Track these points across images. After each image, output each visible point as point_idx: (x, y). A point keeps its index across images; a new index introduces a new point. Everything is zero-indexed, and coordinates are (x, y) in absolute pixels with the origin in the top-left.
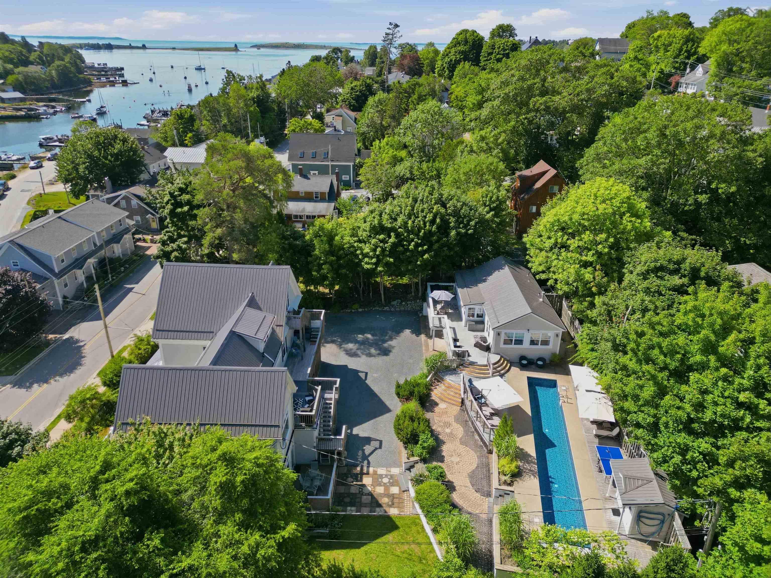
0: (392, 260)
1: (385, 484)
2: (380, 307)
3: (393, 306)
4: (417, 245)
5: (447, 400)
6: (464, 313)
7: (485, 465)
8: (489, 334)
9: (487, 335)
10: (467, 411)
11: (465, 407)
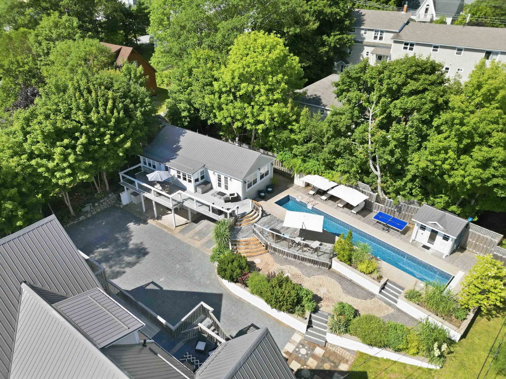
0: (90, 163)
1: (307, 354)
2: (73, 220)
3: (87, 212)
4: (113, 137)
5: (254, 254)
6: (190, 181)
7: (341, 278)
8: (226, 188)
9: (222, 189)
10: (280, 251)
11: (275, 249)
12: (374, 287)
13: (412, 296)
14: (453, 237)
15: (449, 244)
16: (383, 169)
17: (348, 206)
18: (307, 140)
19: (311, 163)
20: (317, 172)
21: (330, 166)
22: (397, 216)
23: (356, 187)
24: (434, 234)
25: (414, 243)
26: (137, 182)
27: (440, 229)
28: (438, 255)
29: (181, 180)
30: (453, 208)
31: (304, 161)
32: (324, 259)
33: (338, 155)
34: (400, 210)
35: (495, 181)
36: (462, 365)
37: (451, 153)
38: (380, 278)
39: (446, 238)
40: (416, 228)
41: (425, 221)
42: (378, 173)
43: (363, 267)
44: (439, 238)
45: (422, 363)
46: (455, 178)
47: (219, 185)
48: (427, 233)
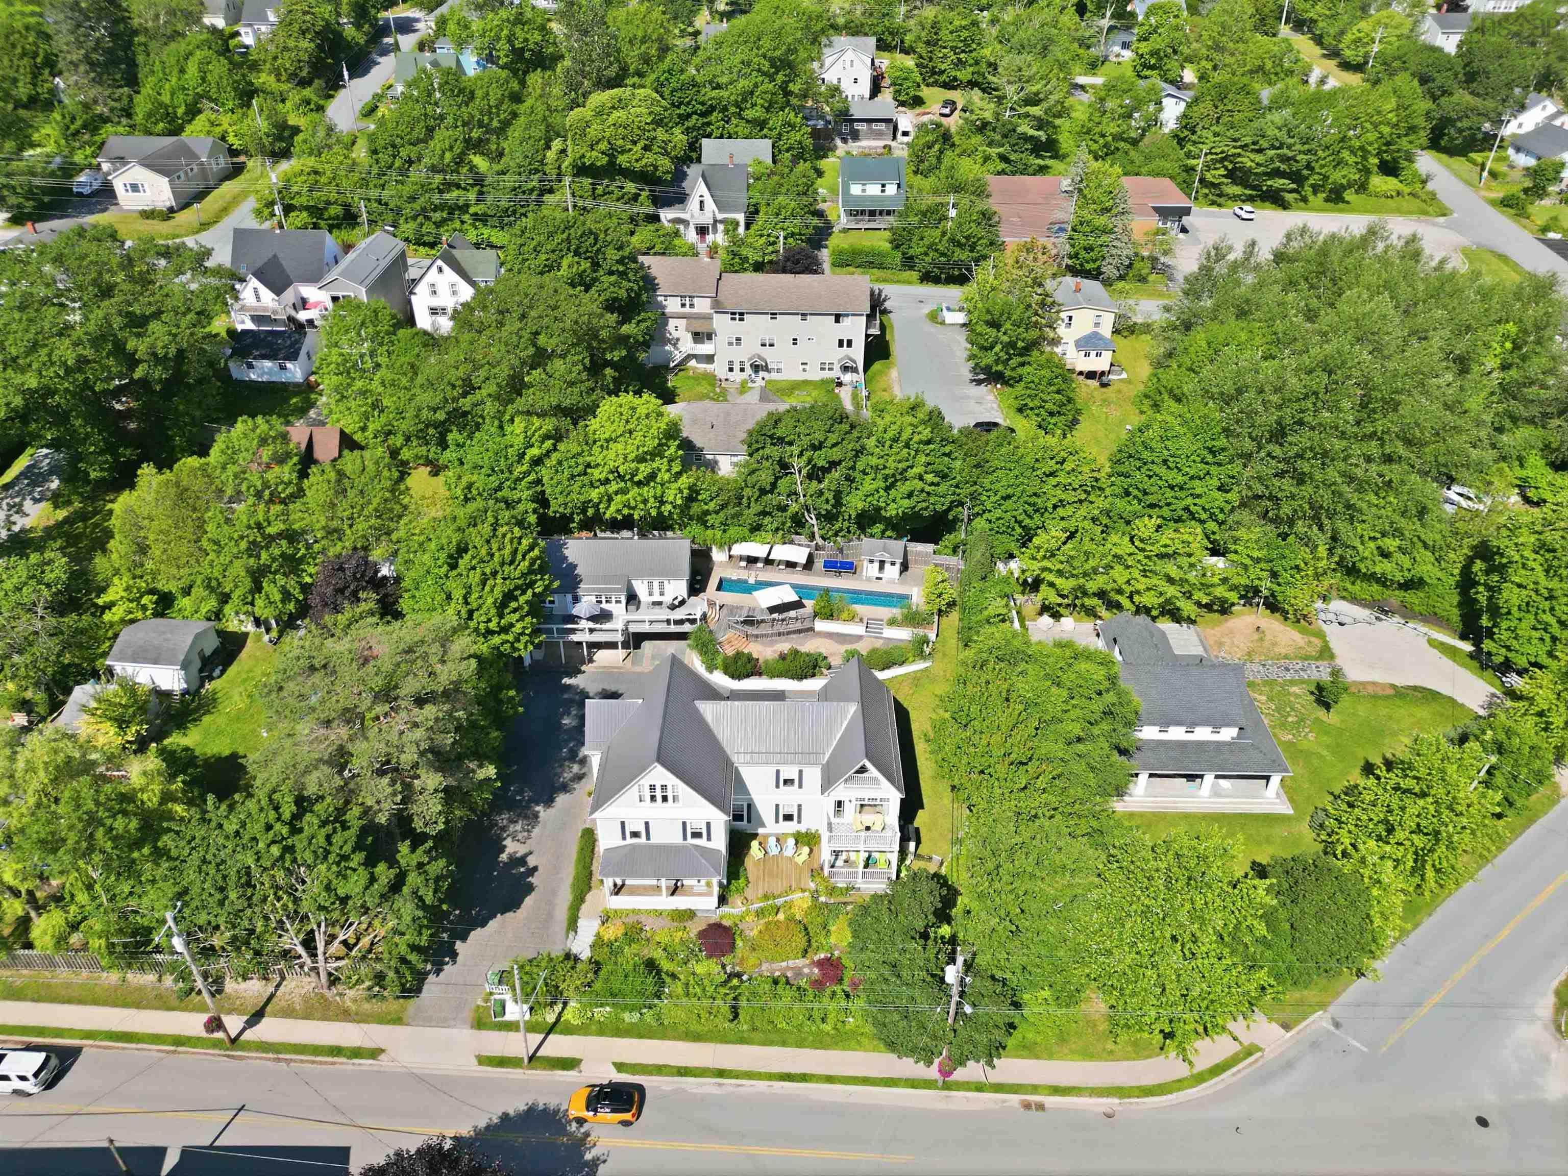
5: (743, 648)
6: (618, 602)
7: (830, 635)
8: (662, 594)
9: (657, 598)
10: (762, 636)
11: (757, 636)
12: (858, 630)
13: (892, 622)
14: (899, 561)
15: (897, 567)
16: (818, 517)
17: (791, 565)
18: (723, 507)
19: (733, 531)
20: (744, 539)
21: (756, 529)
22: (840, 559)
23: (792, 542)
24: (882, 563)
25: (868, 579)
26: (555, 627)
27: (887, 558)
28: (891, 581)
29: (604, 606)
30: (888, 533)
31: (725, 531)
32: (807, 625)
33: (764, 513)
34: (841, 551)
35: (920, 506)
36: (944, 655)
37: (882, 492)
38: (861, 620)
39: (893, 564)
40: (866, 563)
41: (872, 554)
42: (814, 522)
43: (844, 616)
44: (887, 566)
45: (920, 666)
46: (891, 511)
47: (651, 594)
48: (876, 565)
